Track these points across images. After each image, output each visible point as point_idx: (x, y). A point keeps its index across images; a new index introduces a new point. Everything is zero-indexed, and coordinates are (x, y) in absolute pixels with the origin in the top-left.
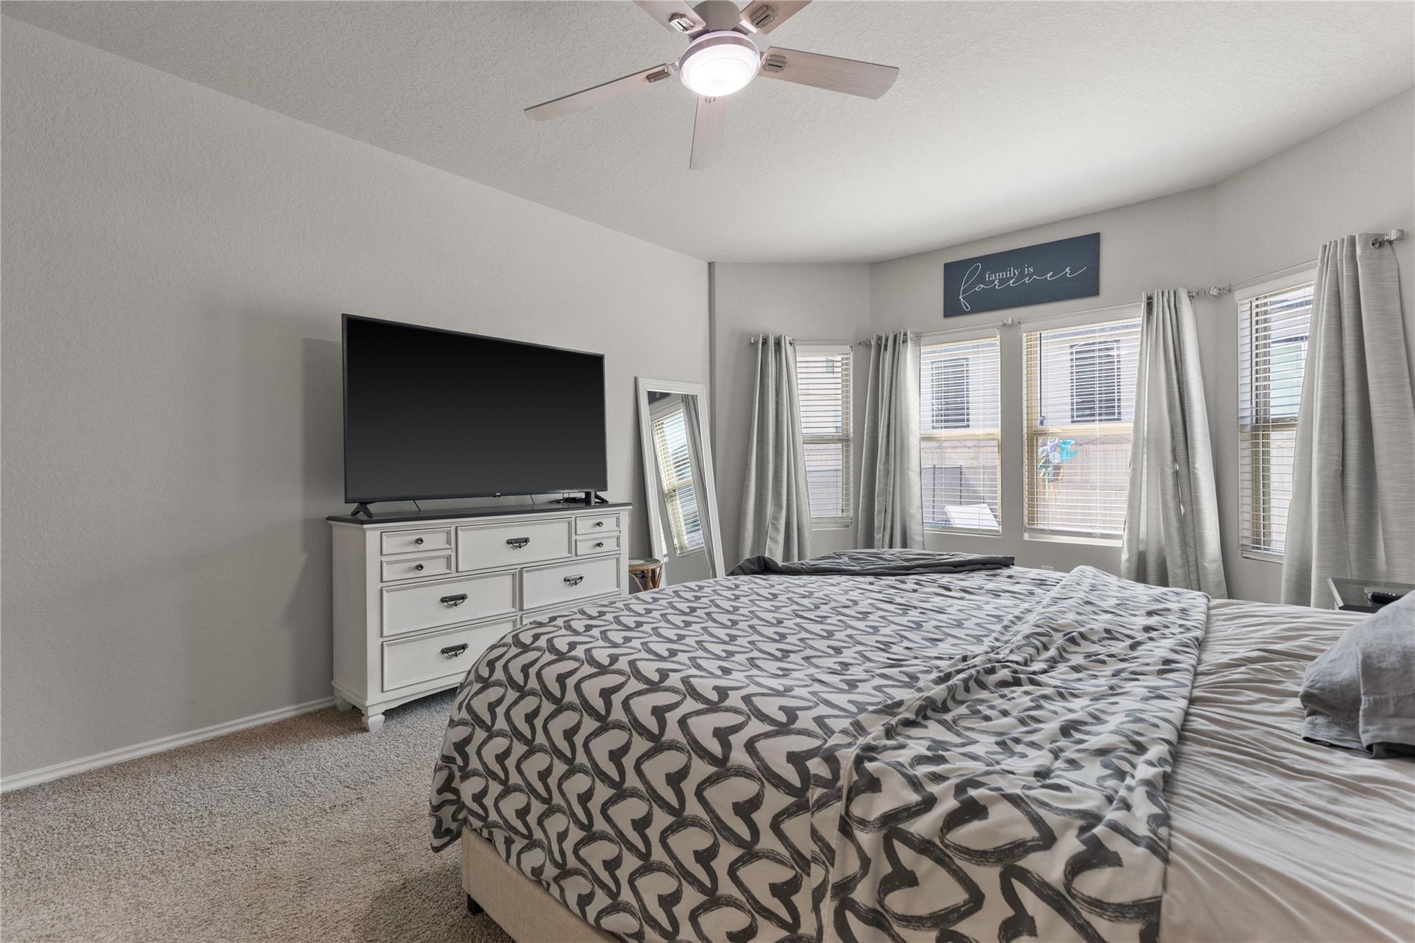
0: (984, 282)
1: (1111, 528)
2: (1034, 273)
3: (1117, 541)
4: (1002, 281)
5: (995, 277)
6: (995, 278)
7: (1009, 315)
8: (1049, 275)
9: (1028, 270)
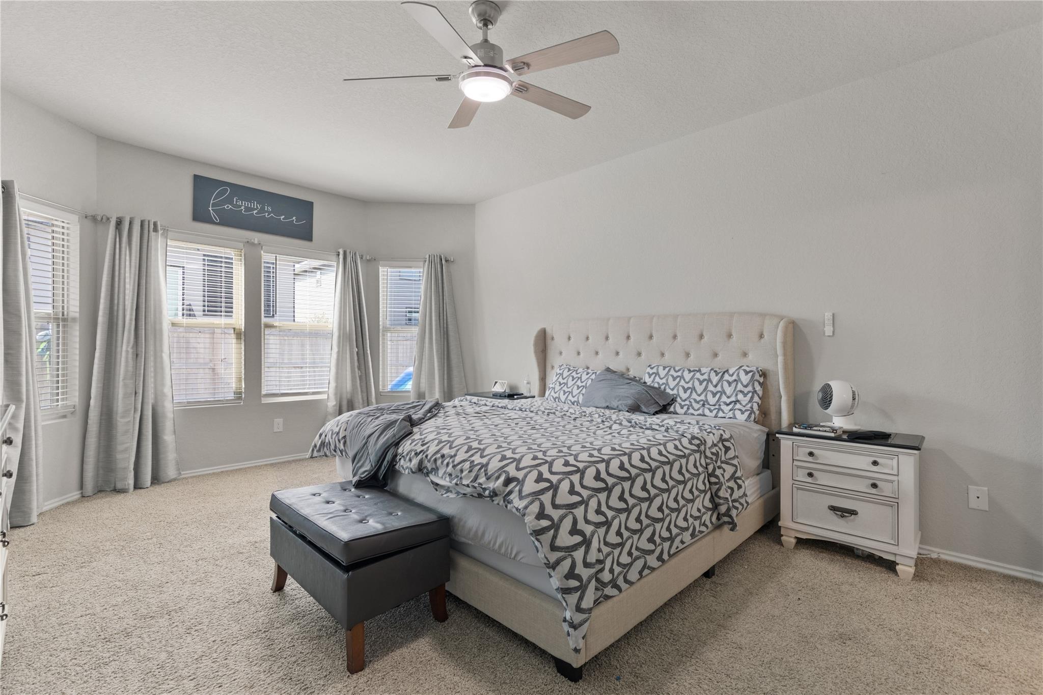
0: (231, 203)
1: (320, 388)
2: (272, 212)
3: (323, 395)
4: (247, 209)
5: (242, 203)
6: (243, 205)
7: (256, 237)
8: (282, 217)
9: (267, 209)
